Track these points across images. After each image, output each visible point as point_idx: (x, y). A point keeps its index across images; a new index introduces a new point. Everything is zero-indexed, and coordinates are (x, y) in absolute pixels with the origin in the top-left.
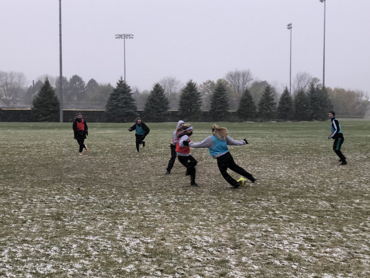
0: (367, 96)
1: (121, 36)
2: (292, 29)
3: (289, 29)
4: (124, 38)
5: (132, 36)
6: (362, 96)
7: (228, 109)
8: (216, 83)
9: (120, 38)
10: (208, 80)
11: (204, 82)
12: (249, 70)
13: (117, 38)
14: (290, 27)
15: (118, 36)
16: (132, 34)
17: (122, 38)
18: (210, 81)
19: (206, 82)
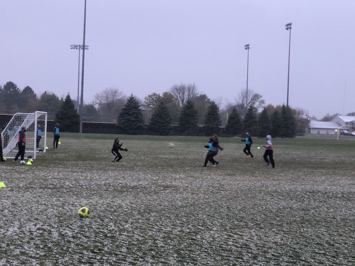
0: (307, 115)
1: (77, 46)
2: (249, 49)
3: (247, 49)
4: (79, 49)
5: (87, 47)
6: (303, 114)
7: (220, 125)
8: (162, 96)
9: (75, 49)
10: (153, 93)
11: (149, 94)
12: (194, 84)
13: (72, 49)
14: (247, 47)
15: (73, 47)
16: (87, 45)
17: (77, 49)
18: (155, 94)
19: (151, 95)
